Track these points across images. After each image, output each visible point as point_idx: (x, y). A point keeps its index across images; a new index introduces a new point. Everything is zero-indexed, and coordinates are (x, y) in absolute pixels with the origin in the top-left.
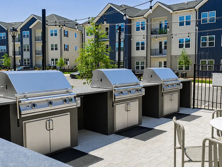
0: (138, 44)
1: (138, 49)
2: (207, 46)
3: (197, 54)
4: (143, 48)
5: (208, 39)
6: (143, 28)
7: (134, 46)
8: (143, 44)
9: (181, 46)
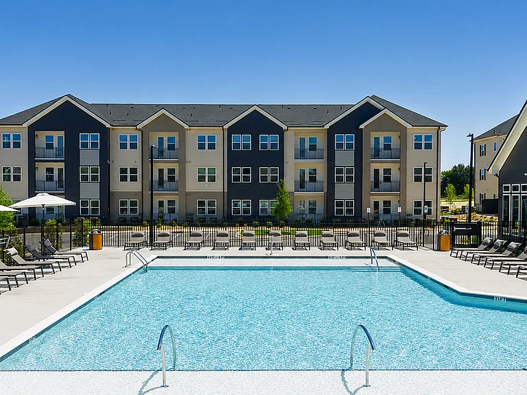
0: (124, 171)
1: (124, 179)
2: (241, 181)
3: (226, 191)
4: (134, 179)
5: (241, 171)
6: (133, 146)
7: (115, 175)
8: (134, 171)
9: (201, 179)
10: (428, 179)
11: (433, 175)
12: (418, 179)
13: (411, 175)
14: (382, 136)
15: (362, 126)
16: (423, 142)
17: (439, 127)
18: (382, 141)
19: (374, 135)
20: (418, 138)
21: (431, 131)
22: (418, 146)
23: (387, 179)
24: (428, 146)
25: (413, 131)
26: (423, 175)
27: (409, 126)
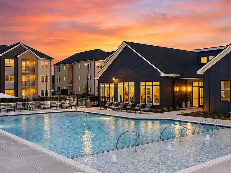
11: (48, 79)
13: (39, 78)
15: (18, 56)
16: (45, 65)
17: (51, 59)
21: (47, 60)
26: (45, 79)
27: (39, 58)
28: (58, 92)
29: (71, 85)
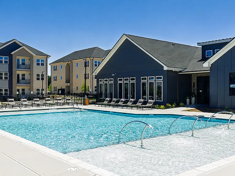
10: (43, 79)
11: (45, 77)
12: (38, 79)
13: (35, 77)
14: (21, 58)
15: (12, 53)
16: (40, 62)
17: (47, 56)
18: (20, 60)
19: (18, 57)
20: (38, 60)
21: (43, 58)
22: (38, 64)
23: (23, 79)
24: (42, 64)
25: (36, 57)
26: (40, 77)
27: (34, 55)
28: (55, 92)
29: (69, 84)
